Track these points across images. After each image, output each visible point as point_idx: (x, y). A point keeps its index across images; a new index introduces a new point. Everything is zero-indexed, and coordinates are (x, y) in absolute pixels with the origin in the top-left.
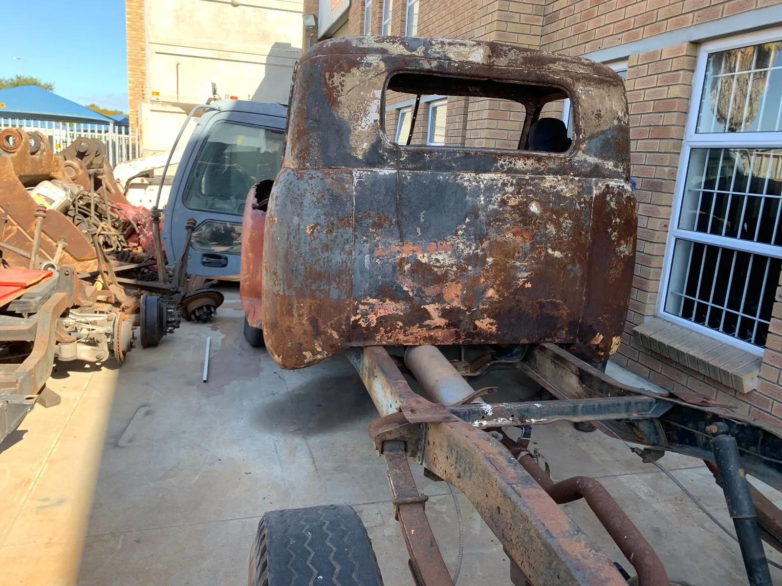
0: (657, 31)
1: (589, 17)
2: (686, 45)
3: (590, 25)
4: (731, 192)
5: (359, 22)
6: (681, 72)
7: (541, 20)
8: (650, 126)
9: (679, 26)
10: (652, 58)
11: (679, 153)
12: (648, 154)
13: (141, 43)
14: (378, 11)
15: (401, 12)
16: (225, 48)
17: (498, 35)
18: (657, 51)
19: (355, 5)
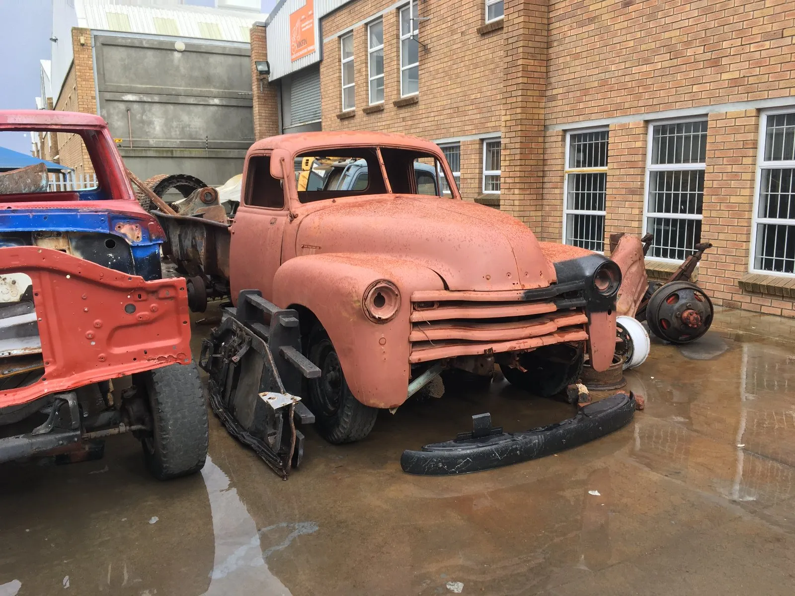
0: (625, 114)
1: (580, 101)
2: (642, 122)
3: (581, 105)
4: (665, 192)
5: (338, 74)
6: (642, 135)
7: (544, 99)
8: (627, 161)
9: (637, 112)
10: (624, 127)
11: (644, 175)
12: (628, 176)
13: (92, 92)
14: (364, 69)
15: (395, 75)
16: (173, 93)
17: (522, 110)
18: (626, 124)
19: (329, 60)
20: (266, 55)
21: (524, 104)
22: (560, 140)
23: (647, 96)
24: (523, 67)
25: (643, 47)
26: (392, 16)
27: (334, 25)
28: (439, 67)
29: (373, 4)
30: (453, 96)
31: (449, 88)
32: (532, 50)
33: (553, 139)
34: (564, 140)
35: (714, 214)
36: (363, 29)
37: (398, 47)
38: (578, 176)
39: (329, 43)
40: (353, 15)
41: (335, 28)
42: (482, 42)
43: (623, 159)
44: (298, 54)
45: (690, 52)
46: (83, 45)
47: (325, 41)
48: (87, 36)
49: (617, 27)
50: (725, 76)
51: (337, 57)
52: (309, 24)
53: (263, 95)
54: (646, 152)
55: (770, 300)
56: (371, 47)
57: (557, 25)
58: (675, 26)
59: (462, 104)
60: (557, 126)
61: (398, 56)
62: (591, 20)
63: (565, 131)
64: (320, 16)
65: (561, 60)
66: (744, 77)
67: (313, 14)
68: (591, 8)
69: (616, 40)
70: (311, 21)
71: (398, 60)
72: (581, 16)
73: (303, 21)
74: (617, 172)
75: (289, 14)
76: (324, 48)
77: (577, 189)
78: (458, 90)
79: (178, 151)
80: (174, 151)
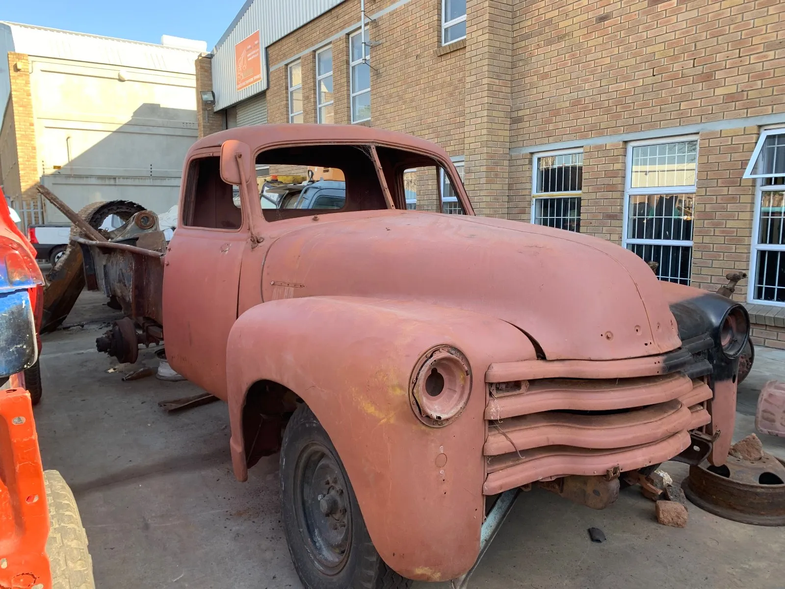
0: (601, 135)
1: (549, 122)
2: (621, 143)
3: (551, 127)
4: (646, 216)
5: (285, 102)
6: (621, 157)
7: (509, 121)
8: (604, 184)
9: (615, 133)
10: (600, 148)
11: (623, 199)
12: (605, 200)
13: (30, 118)
14: (312, 96)
15: (346, 101)
16: (117, 122)
17: (488, 131)
18: (603, 145)
19: (275, 88)
20: (211, 85)
21: (490, 126)
22: (527, 163)
23: (626, 115)
24: (488, 87)
25: (621, 63)
26: (341, 42)
27: (281, 53)
28: (392, 91)
29: (321, 31)
30: (408, 120)
31: (403, 112)
32: (496, 69)
33: (519, 162)
34: (531, 162)
35: (707, 240)
36: (311, 57)
37: (348, 73)
38: (546, 201)
39: (276, 71)
40: (300, 42)
41: (282, 56)
42: (440, 65)
43: (600, 181)
44: (244, 84)
45: (676, 67)
46: (19, 70)
47: (271, 70)
48: (24, 61)
49: (590, 43)
50: (719, 91)
51: (284, 84)
52: (254, 54)
53: (208, 124)
54: (625, 174)
55: (776, 333)
56: (319, 75)
57: (523, 44)
58: (659, 39)
59: (418, 128)
60: (523, 149)
61: (348, 82)
62: (561, 38)
63: (532, 154)
64: (266, 46)
65: (527, 80)
66: (743, 91)
67: (258, 43)
68: (561, 25)
69: (589, 57)
70: (258, 49)
71: (348, 86)
72: (550, 34)
73: (248, 51)
74: (593, 196)
75: (235, 45)
76: (271, 76)
77: (546, 214)
78: (414, 114)
79: (121, 179)
80: (117, 179)
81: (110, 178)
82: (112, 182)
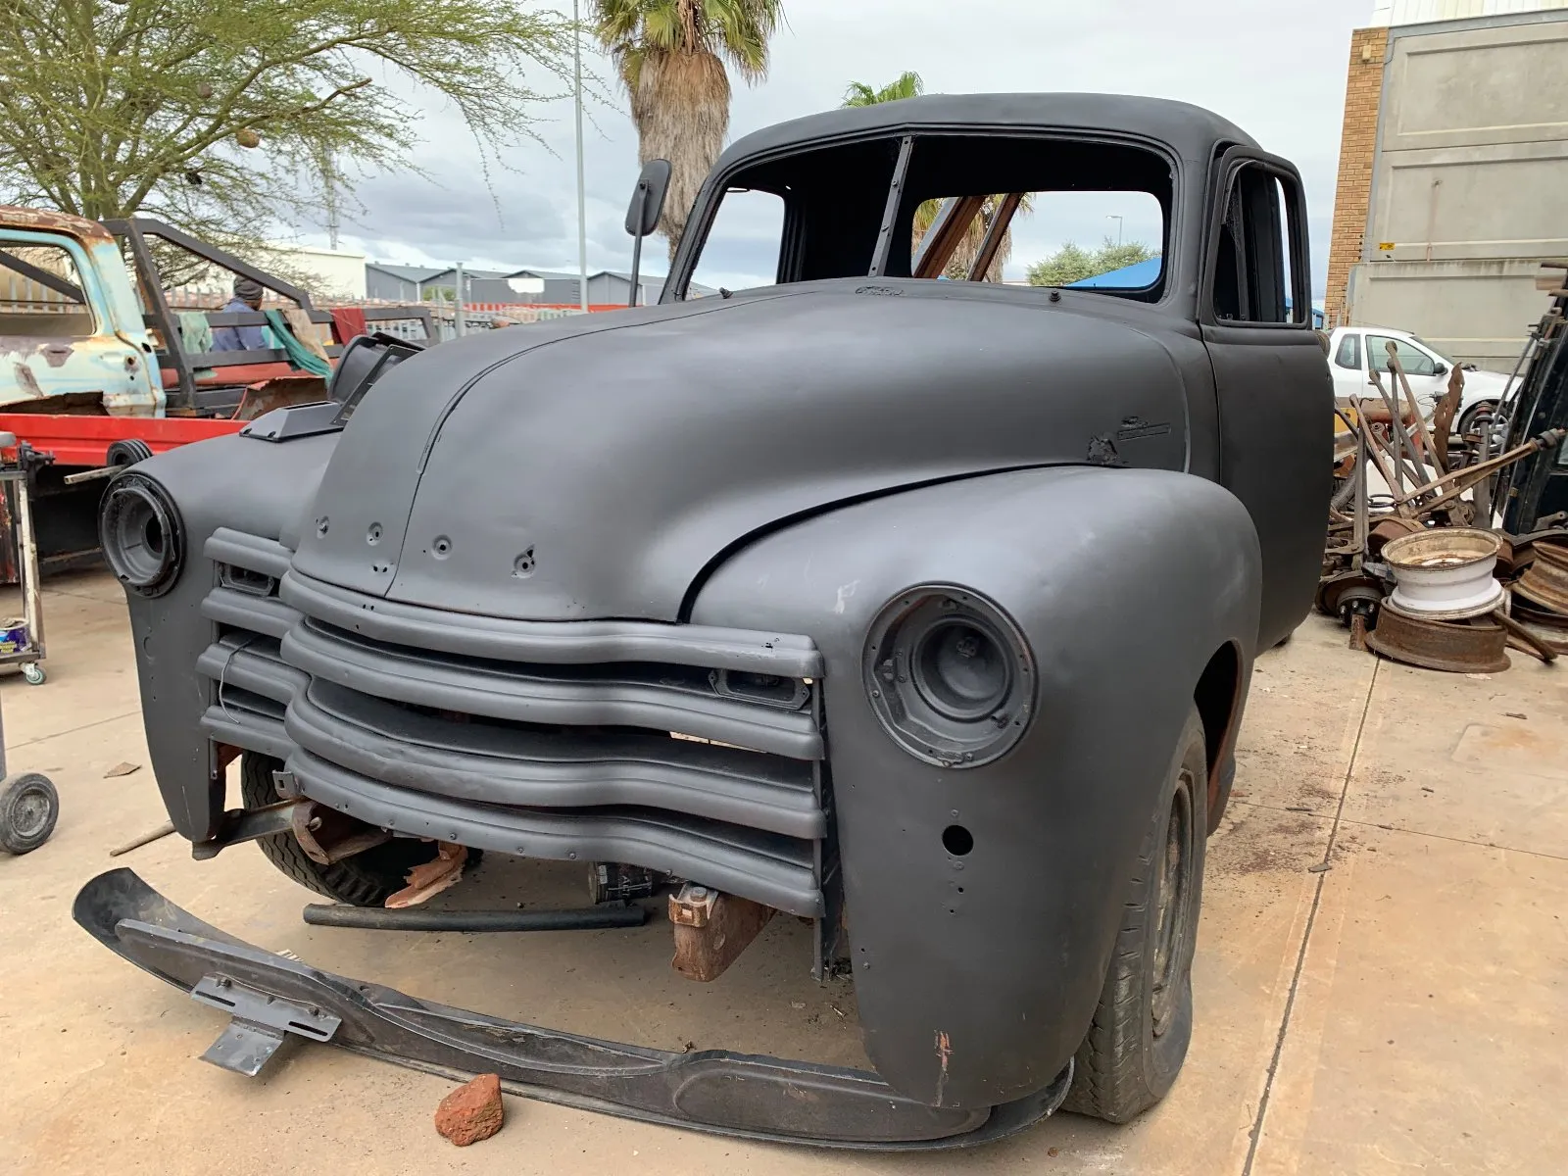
13: (1367, 154)
16: (1549, 136)
46: (1366, 62)
48: (1378, 42)
79: (1516, 264)
80: (1506, 265)
81: (1488, 262)
82: (1494, 271)
